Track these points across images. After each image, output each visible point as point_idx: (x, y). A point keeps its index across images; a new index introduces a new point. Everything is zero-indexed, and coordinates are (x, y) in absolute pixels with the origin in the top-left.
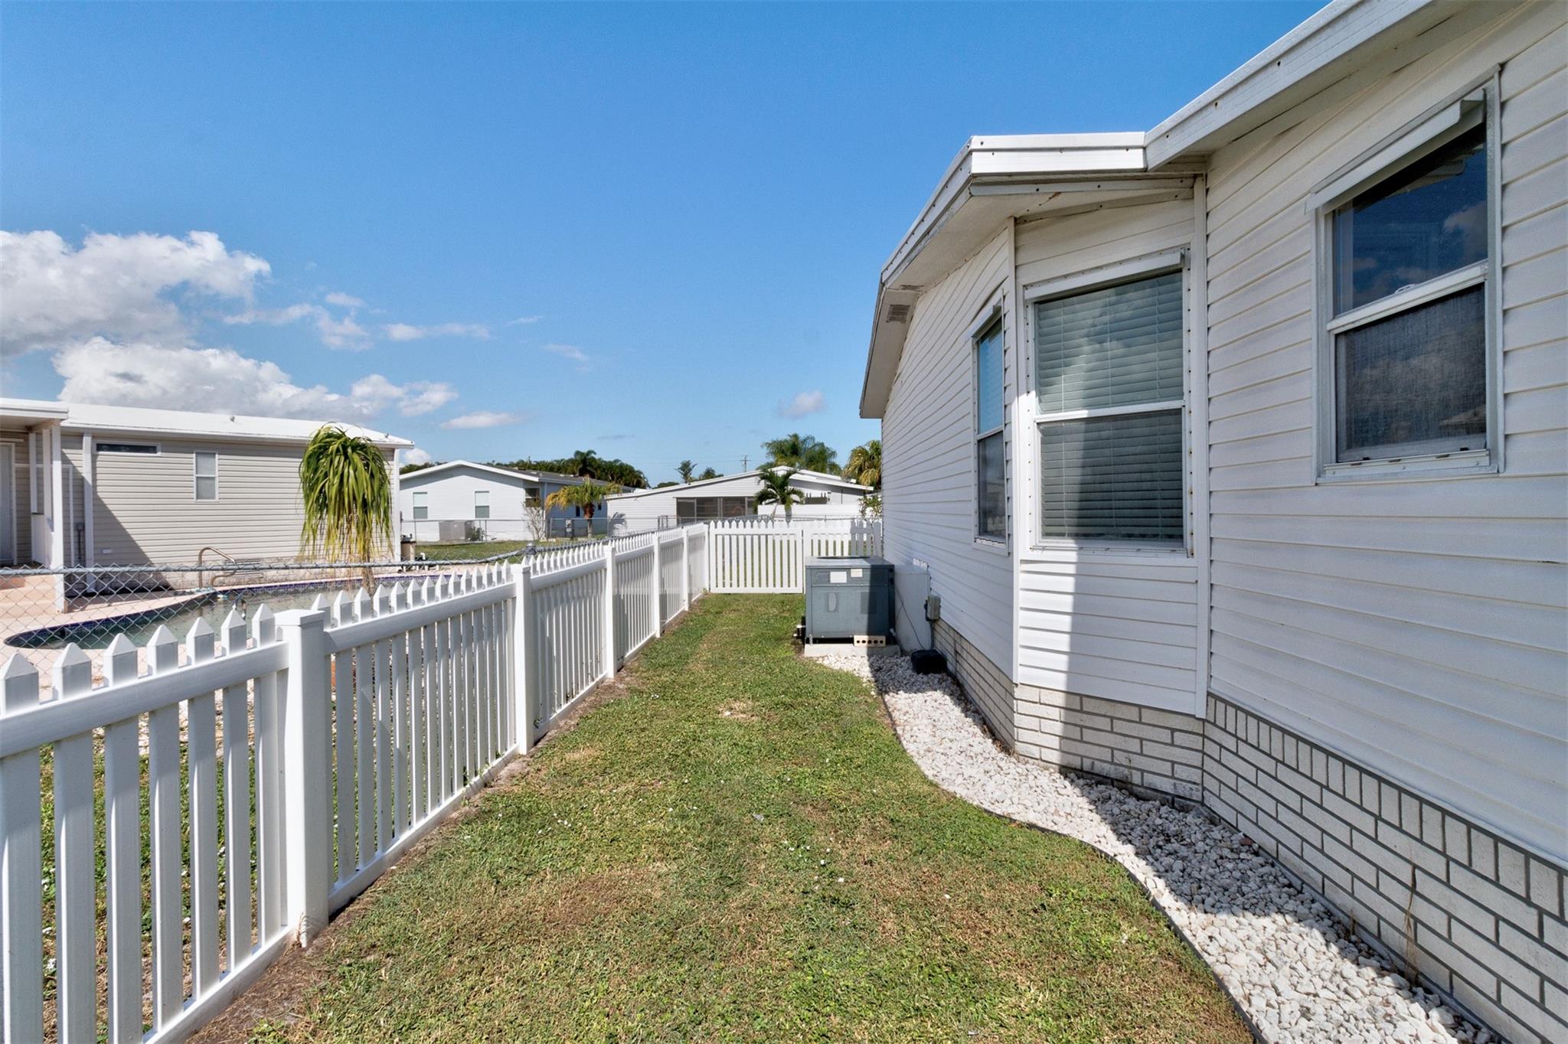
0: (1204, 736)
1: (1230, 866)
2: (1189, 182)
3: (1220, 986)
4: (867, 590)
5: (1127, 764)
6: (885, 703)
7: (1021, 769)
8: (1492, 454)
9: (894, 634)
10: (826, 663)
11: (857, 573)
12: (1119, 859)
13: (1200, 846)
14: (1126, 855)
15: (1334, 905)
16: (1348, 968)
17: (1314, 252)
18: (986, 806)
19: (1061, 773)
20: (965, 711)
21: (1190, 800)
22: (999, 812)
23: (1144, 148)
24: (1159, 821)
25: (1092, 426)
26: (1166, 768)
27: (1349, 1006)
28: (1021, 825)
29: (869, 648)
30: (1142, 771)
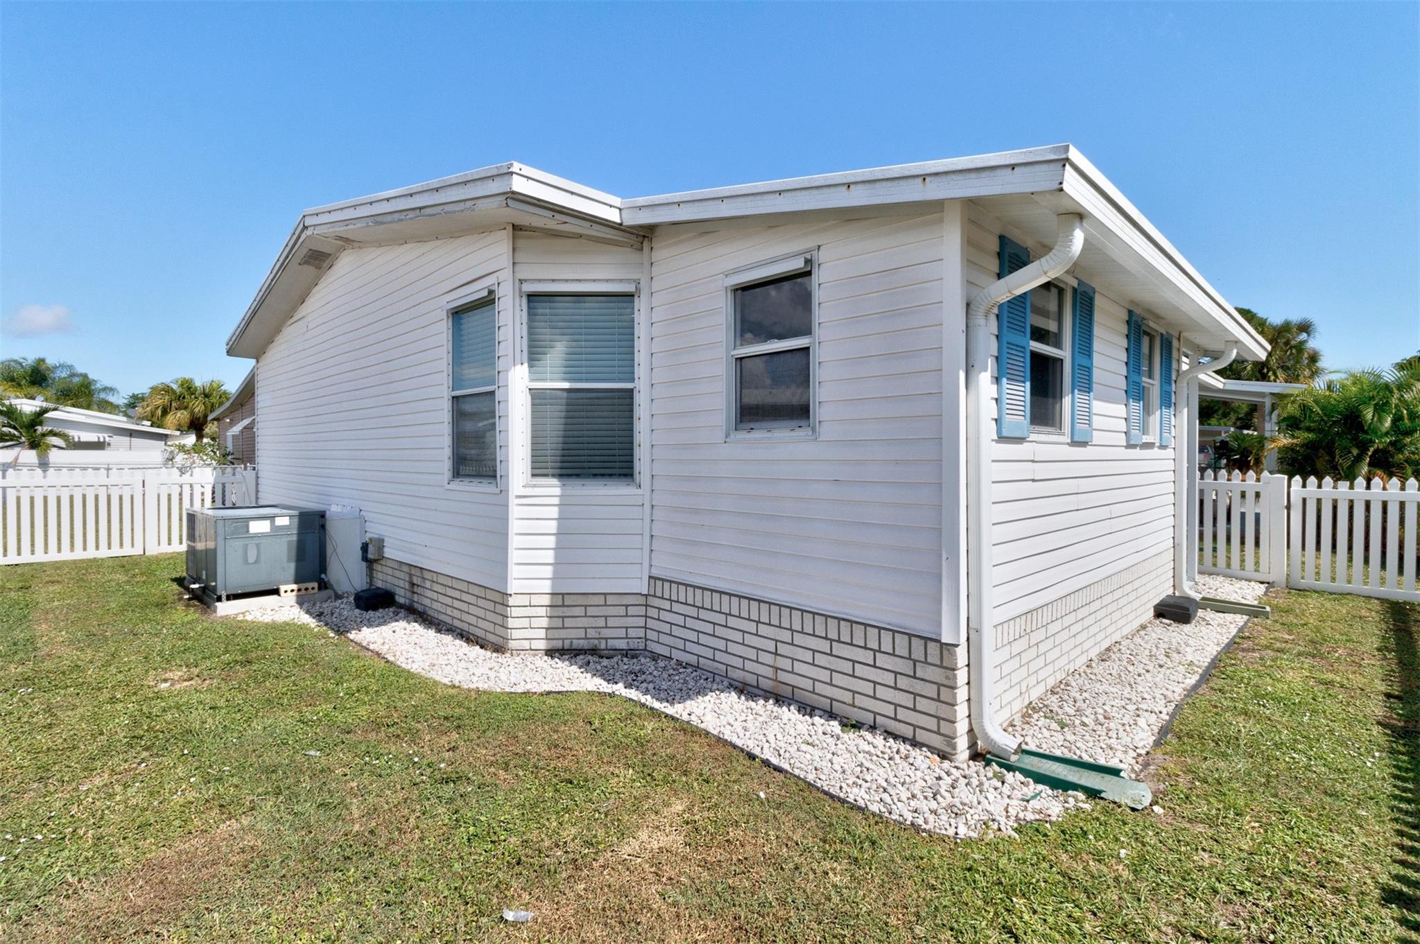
0: (646, 605)
1: (677, 678)
2: (640, 239)
3: (707, 733)
4: (295, 538)
5: (598, 636)
6: (352, 641)
7: (518, 659)
8: (814, 430)
9: (326, 580)
10: (249, 618)
11: (283, 521)
12: (617, 693)
13: (655, 673)
14: (619, 688)
15: (734, 680)
16: (752, 704)
17: (724, 309)
18: (508, 690)
19: (546, 655)
20: (439, 631)
21: (637, 650)
22: (520, 691)
23: (620, 209)
24: (626, 667)
25: (572, 395)
26: (622, 633)
27: (761, 719)
28: (542, 695)
29: (298, 596)
30: (606, 639)
